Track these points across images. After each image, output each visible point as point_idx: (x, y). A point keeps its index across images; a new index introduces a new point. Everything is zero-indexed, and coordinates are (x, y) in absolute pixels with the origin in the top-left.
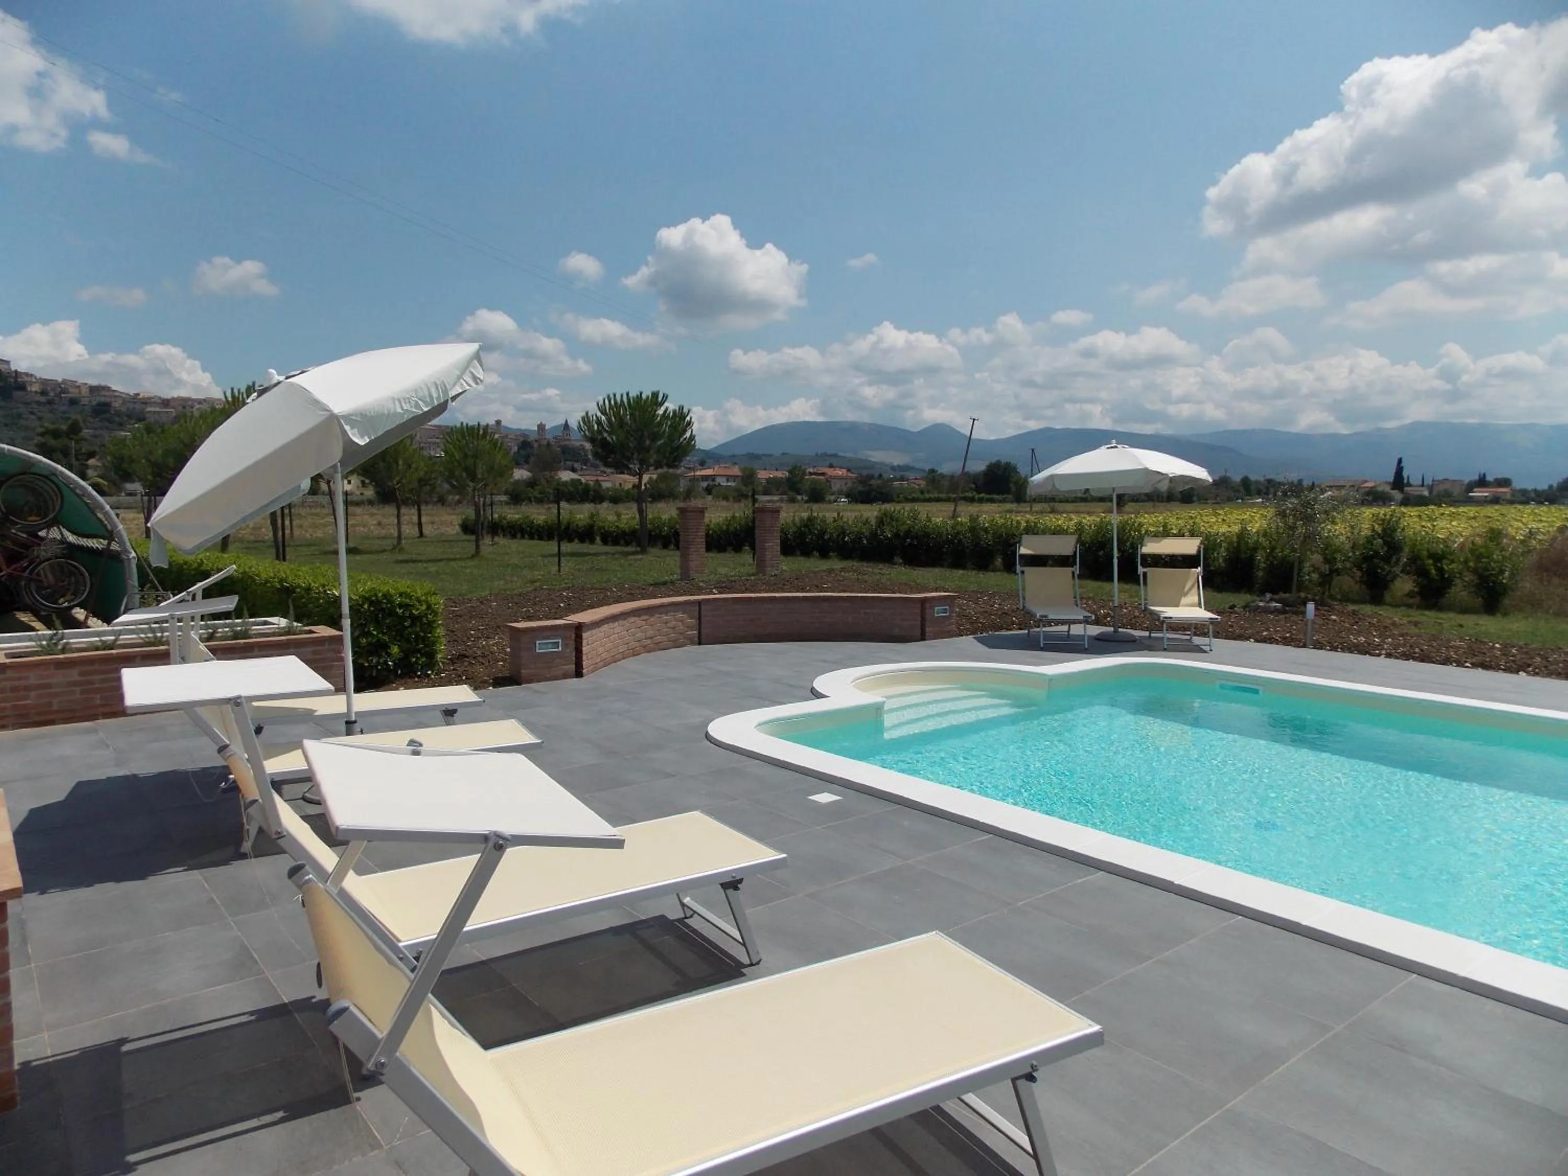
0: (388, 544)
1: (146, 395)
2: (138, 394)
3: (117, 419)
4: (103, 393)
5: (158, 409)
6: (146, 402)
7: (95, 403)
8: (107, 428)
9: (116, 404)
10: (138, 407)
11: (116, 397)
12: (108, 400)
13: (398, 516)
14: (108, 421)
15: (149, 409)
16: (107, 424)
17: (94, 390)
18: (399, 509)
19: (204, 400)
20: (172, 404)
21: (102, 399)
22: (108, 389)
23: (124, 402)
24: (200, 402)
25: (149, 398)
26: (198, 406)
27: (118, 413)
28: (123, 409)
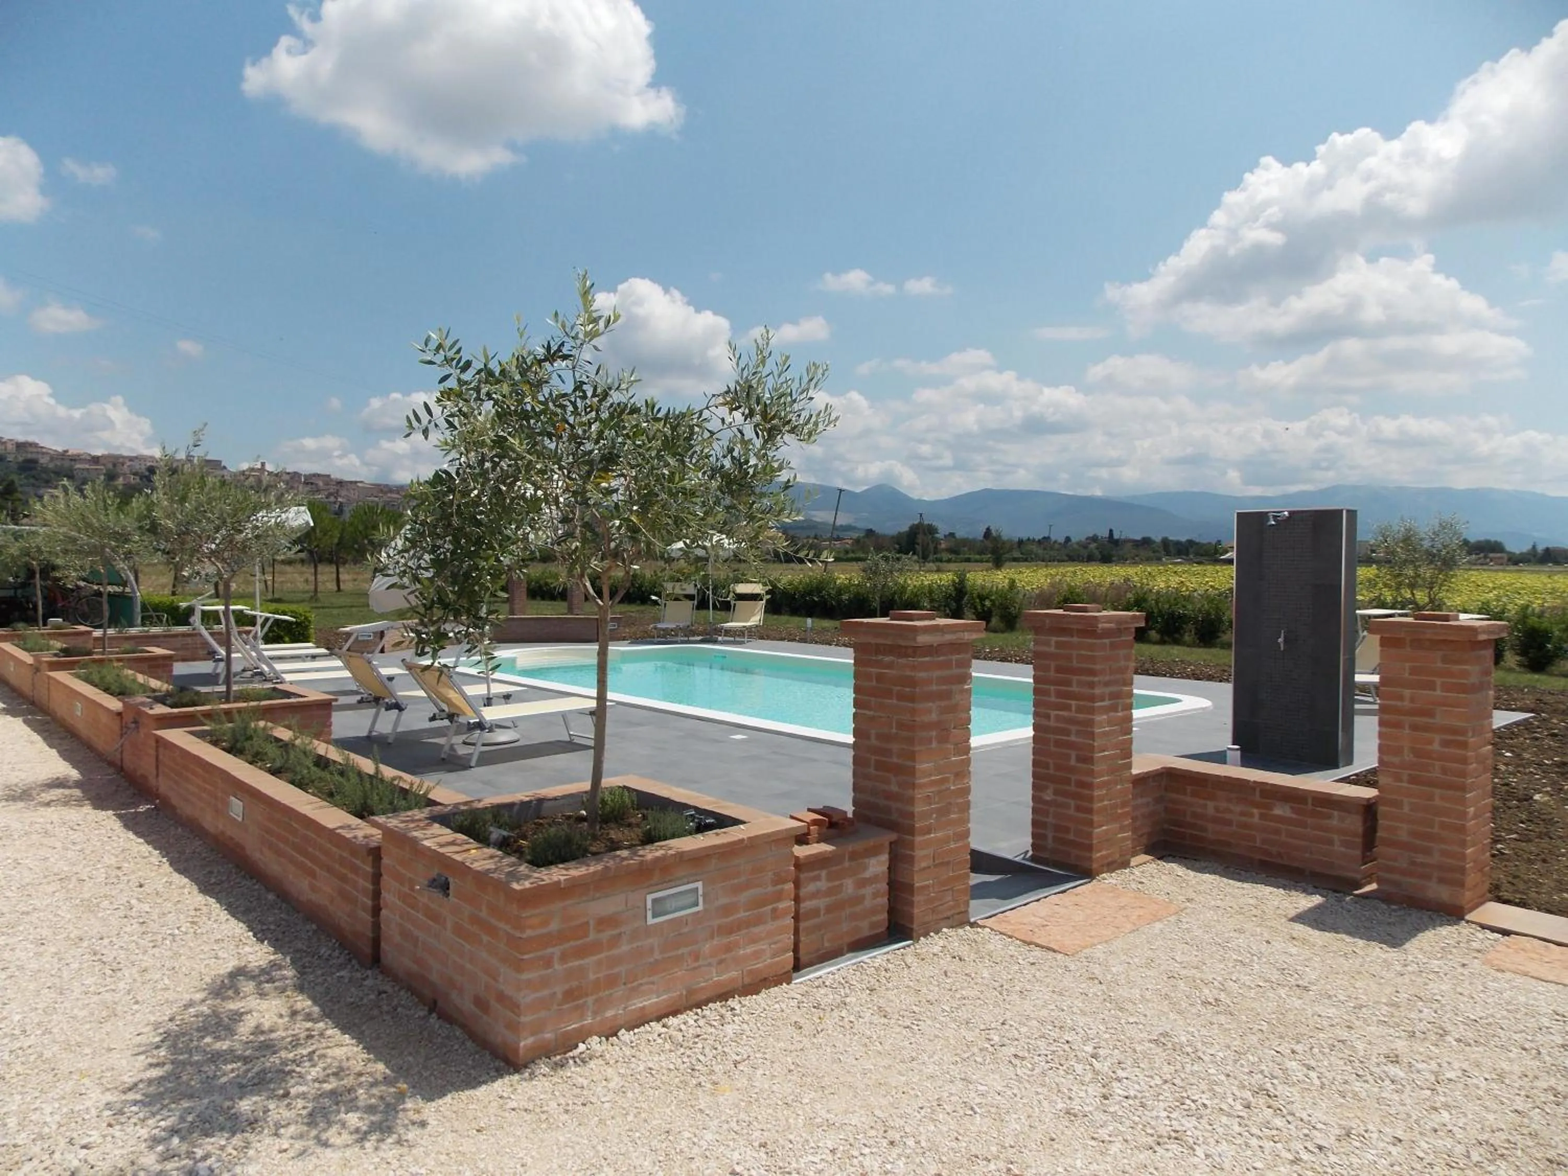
0: (307, 596)
1: (75, 452)
2: (66, 451)
3: (44, 476)
4: (30, 449)
5: (87, 466)
6: (75, 459)
7: (21, 459)
8: (33, 485)
9: (44, 460)
10: (67, 464)
11: (43, 453)
12: (34, 456)
13: (316, 574)
14: (34, 477)
15: (78, 466)
16: (32, 481)
17: (21, 446)
18: (316, 567)
19: (136, 458)
20: (102, 461)
21: (29, 456)
22: (35, 445)
23: (52, 459)
24: (131, 459)
25: (79, 455)
26: (129, 463)
27: (45, 470)
28: (51, 466)
